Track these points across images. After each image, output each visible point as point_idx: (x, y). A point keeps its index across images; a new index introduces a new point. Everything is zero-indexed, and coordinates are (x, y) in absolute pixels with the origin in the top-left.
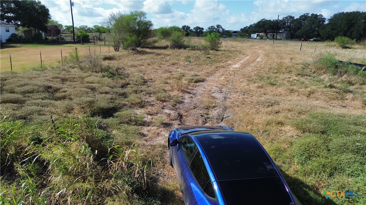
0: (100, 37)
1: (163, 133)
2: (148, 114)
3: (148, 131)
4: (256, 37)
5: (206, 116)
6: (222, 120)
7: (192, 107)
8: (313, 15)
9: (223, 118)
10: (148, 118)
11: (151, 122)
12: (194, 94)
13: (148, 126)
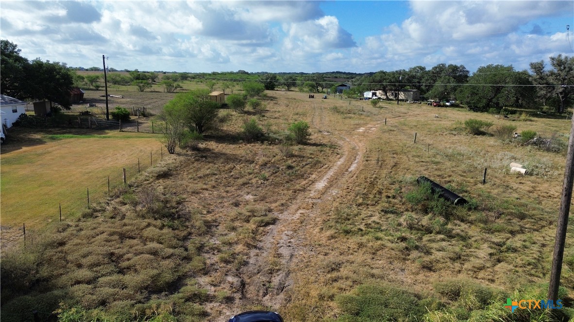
0: (143, 112)
1: (224, 311)
2: (211, 285)
3: (211, 309)
4: (371, 97)
5: (268, 285)
6: (283, 290)
7: (256, 271)
8: (450, 66)
9: (284, 287)
10: (211, 290)
11: (214, 296)
12: (260, 249)
13: (211, 302)
